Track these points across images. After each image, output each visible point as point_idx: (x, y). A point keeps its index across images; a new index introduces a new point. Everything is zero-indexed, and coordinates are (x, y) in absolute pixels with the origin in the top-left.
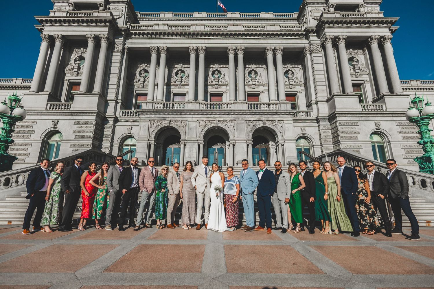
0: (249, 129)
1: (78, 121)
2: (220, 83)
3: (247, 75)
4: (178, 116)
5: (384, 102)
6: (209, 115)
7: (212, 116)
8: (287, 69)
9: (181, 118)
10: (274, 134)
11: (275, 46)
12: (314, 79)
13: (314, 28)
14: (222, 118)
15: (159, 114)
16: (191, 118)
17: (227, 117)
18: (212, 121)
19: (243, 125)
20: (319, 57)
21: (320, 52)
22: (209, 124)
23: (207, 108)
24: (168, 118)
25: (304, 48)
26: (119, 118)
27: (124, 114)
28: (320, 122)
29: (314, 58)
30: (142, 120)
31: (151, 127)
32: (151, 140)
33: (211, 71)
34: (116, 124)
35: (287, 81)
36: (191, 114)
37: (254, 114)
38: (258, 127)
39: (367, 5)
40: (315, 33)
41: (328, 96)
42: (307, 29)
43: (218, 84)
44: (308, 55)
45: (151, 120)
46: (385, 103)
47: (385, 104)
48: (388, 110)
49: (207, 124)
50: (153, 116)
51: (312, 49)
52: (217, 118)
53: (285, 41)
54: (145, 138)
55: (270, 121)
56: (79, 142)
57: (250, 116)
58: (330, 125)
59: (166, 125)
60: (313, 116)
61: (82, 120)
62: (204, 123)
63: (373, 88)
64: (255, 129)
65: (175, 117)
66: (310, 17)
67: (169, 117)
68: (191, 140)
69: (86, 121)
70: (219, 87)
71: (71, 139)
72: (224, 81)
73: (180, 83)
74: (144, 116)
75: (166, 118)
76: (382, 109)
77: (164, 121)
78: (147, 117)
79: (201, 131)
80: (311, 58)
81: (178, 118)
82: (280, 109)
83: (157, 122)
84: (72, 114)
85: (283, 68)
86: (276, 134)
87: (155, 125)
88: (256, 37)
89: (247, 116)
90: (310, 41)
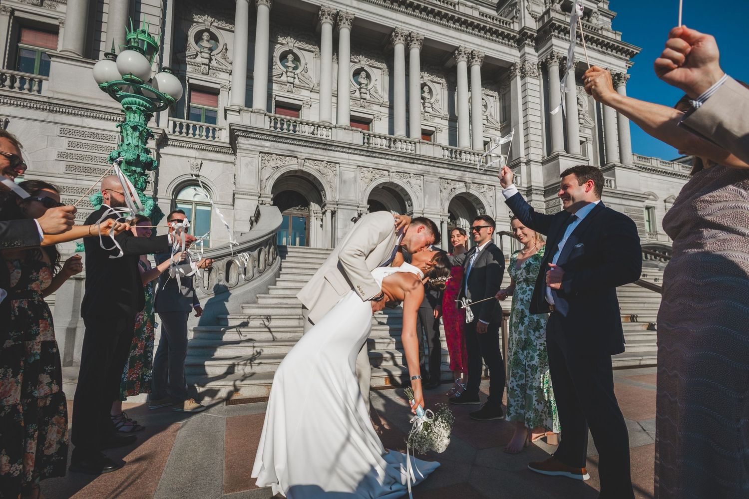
0: (445, 194)
1: (69, 127)
4: (321, 152)
5: (614, 175)
6: (378, 159)
7: (384, 161)
9: (326, 158)
11: (473, 47)
12: (526, 123)
13: (534, 32)
14: (402, 168)
15: (280, 142)
16: (345, 161)
17: (409, 167)
18: (383, 171)
19: (435, 185)
20: (535, 84)
21: (536, 76)
22: (377, 176)
24: (299, 154)
25: (513, 64)
26: (169, 137)
27: (177, 129)
28: (533, 195)
29: (529, 86)
30: (244, 149)
31: (262, 168)
32: (266, 197)
34: (161, 151)
36: (346, 152)
37: (453, 167)
38: (458, 192)
40: (534, 41)
41: (544, 153)
42: (525, 31)
44: (518, 78)
45: (263, 153)
46: (614, 177)
47: (614, 179)
48: (618, 189)
49: (374, 175)
50: (268, 145)
51: (527, 70)
52: (393, 168)
53: (486, 43)
54: (252, 191)
55: (476, 185)
56: (79, 182)
57: (447, 171)
58: (545, 202)
59: (296, 167)
60: (521, 184)
61: (81, 127)
62: (370, 173)
63: (597, 152)
64: (453, 196)
65: (315, 154)
66: (526, 9)
67: (302, 151)
68: (347, 205)
69: (95, 131)
71: (56, 172)
74: (246, 142)
75: (295, 153)
76: (611, 187)
77: (290, 158)
78: (253, 144)
79: (365, 188)
80: (524, 85)
81: (321, 155)
83: (277, 159)
87: (273, 164)
88: (444, 22)
89: (442, 171)
90: (525, 53)
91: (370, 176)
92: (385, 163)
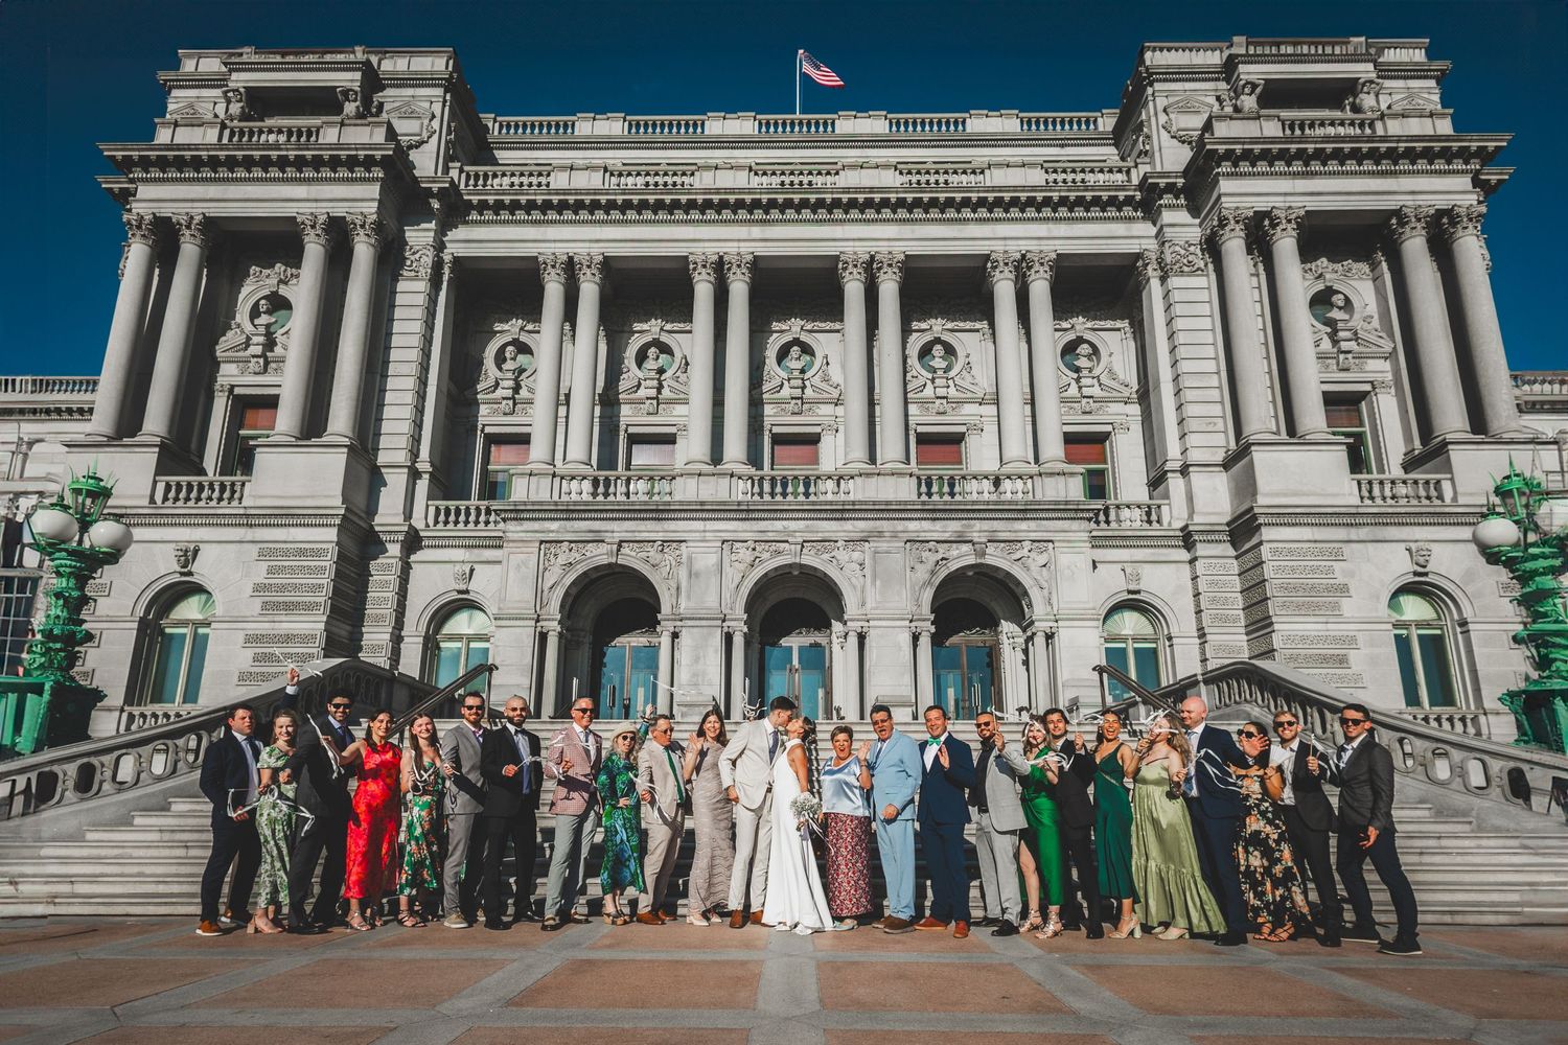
0: (922, 573)
1: (270, 545)
2: (809, 392)
3: (913, 361)
4: (650, 525)
5: (1447, 467)
6: (766, 521)
7: (779, 525)
8: (1071, 336)
9: (660, 534)
10: (1018, 591)
11: (1024, 246)
12: (1176, 379)
13: (1176, 177)
14: (818, 531)
15: (575, 519)
16: (697, 534)
17: (834, 529)
18: (777, 545)
19: (897, 558)
20: (1195, 289)
21: (1198, 269)
22: (766, 556)
23: (761, 494)
24: (610, 534)
25: (1138, 256)
26: (422, 534)
27: (442, 518)
28: (1198, 545)
29: (1176, 296)
30: (512, 541)
31: (545, 569)
32: (549, 620)
33: (774, 344)
34: (413, 558)
35: (1073, 383)
36: (698, 519)
37: (938, 515)
38: (954, 566)
39: (1388, 83)
40: (1182, 196)
41: (1228, 442)
42: (1150, 180)
43: (802, 398)
44: (1155, 284)
45: (546, 542)
46: (1450, 471)
47: (1449, 476)
48: (1461, 501)
49: (759, 555)
50: (554, 528)
51: (1168, 261)
52: (797, 534)
53: (1062, 229)
54: (523, 611)
55: (1003, 545)
56: (277, 625)
57: (926, 525)
58: (1237, 558)
59: (604, 560)
60: (1170, 524)
61: (285, 542)
62: (750, 552)
63: (1407, 413)
64: (943, 573)
65: (639, 532)
66: (1162, 131)
67: (616, 529)
68: (700, 619)
69: (304, 546)
70: (806, 406)
71: (248, 614)
72: (824, 386)
73: (653, 393)
74: (519, 528)
75: (603, 534)
76: (1440, 497)
77: (595, 544)
78: (530, 529)
79: (736, 582)
80: (1166, 296)
81: (650, 532)
82: (1039, 497)
83: (571, 550)
84: (248, 520)
85: (1056, 330)
86: (1026, 593)
87: (562, 559)
88: (951, 213)
89: (913, 525)
90: (1162, 227)
91: (747, 556)
92: (781, 528)
